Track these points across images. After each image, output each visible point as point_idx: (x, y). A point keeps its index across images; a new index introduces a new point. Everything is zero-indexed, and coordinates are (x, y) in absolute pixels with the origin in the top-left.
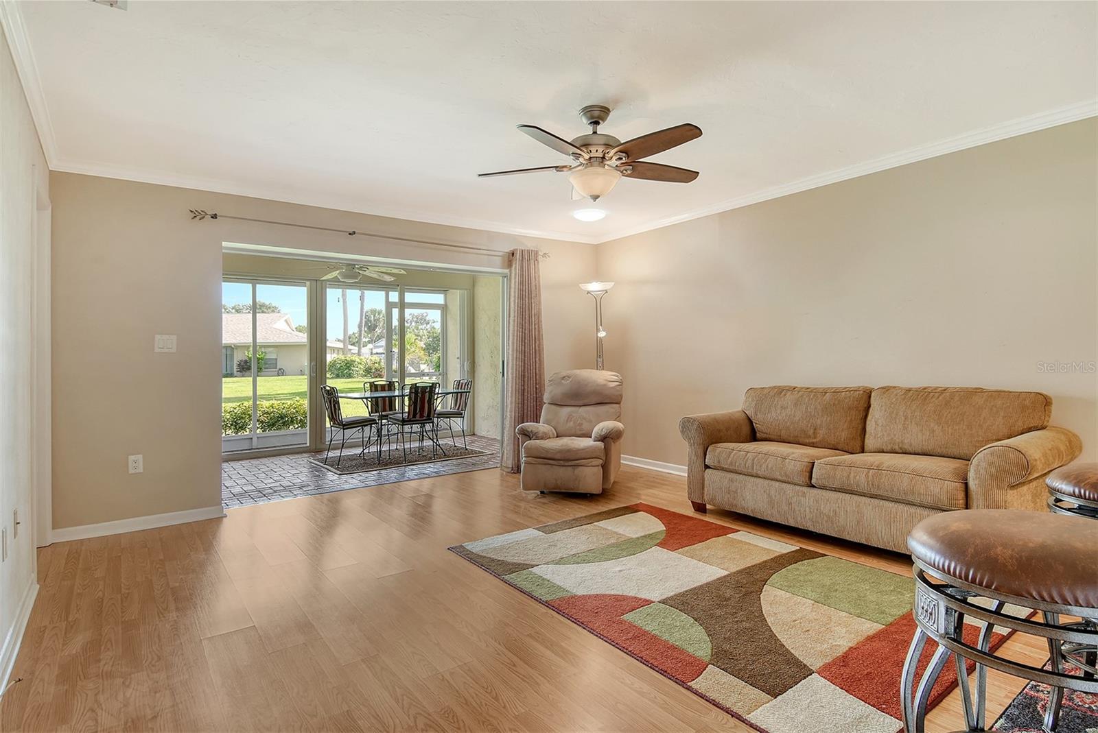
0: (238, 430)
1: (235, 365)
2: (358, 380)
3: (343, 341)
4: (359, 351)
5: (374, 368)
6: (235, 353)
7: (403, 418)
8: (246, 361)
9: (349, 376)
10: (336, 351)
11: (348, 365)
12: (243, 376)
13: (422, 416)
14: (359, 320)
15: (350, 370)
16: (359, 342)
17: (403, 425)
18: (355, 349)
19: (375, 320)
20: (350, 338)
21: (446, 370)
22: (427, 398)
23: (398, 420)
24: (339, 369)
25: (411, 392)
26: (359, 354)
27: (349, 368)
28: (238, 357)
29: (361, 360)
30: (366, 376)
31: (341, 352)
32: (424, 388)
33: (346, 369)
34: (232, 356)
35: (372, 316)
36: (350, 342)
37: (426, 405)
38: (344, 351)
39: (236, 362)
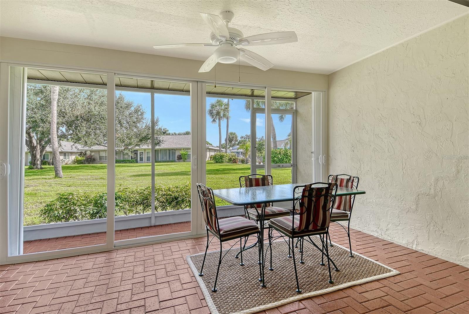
0: (145, 208)
1: (176, 157)
2: (225, 164)
3: (219, 147)
4: (226, 151)
5: (232, 158)
6: (176, 152)
7: (293, 229)
8: (180, 156)
9: (222, 162)
10: (216, 151)
11: (221, 157)
12: (179, 162)
13: (315, 225)
14: (226, 137)
15: (222, 159)
16: (226, 147)
17: (293, 238)
18: (224, 150)
19: (232, 137)
20: (222, 146)
21: (296, 162)
22: (322, 203)
23: (287, 231)
24: (217, 159)
25: (303, 196)
26: (226, 152)
27: (221, 159)
28: (177, 153)
29: (227, 154)
30: (229, 162)
31: (218, 151)
32: (319, 190)
33: (220, 159)
34: (175, 153)
35: (231, 136)
36: (222, 147)
37: (321, 212)
38: (219, 151)
39: (176, 156)
